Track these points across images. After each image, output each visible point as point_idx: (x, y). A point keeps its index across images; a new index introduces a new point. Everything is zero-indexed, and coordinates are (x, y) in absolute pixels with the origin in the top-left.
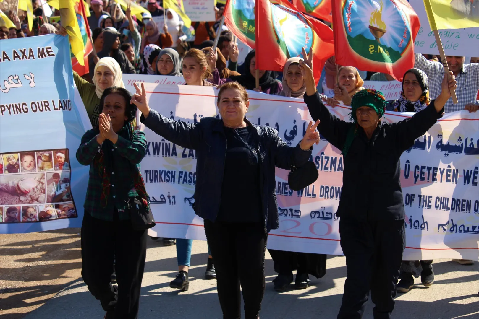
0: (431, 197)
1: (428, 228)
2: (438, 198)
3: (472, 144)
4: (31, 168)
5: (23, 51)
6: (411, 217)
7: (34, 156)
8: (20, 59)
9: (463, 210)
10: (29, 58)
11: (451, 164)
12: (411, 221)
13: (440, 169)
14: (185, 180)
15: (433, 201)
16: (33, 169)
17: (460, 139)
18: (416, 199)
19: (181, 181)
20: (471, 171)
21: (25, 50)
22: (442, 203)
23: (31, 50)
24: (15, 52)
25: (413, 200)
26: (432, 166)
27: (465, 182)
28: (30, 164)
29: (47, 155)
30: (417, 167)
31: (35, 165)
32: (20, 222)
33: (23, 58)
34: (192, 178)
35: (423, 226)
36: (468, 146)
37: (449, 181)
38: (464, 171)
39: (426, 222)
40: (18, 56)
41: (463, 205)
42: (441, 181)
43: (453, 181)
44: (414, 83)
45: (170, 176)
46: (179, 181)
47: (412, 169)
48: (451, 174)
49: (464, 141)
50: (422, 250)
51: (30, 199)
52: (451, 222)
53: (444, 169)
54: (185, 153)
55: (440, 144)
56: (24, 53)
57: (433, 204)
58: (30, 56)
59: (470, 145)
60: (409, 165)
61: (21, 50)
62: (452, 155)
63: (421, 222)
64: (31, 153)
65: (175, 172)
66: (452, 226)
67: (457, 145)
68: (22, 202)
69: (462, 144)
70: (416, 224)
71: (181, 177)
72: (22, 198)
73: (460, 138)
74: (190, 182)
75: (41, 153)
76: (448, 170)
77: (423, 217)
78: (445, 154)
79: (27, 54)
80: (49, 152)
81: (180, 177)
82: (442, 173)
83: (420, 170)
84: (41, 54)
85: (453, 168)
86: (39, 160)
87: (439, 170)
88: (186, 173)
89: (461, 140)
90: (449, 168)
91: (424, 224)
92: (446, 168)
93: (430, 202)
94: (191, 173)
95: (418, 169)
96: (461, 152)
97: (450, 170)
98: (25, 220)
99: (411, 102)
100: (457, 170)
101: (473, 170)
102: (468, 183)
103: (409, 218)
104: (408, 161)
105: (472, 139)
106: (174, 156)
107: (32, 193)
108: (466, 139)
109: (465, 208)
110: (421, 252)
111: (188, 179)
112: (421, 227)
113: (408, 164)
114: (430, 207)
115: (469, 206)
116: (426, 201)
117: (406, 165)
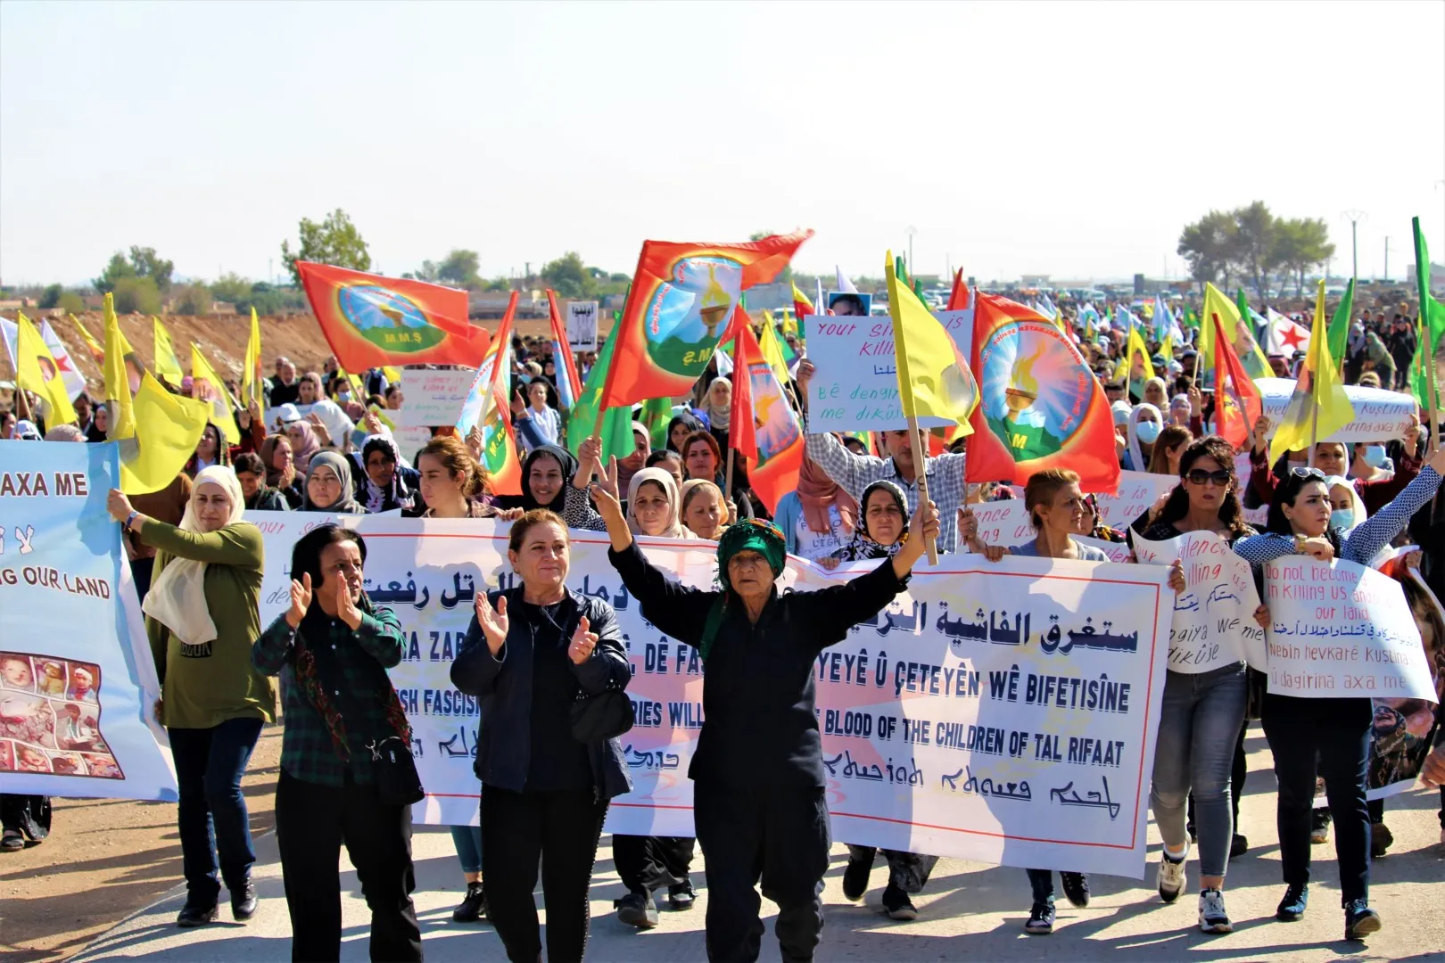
0: (927, 723)
1: (922, 783)
2: (941, 725)
3: (1005, 622)
4: (24, 682)
5: (23, 477)
6: (890, 760)
7: (28, 663)
8: (14, 494)
9: (989, 749)
10: (35, 494)
11: (968, 662)
12: (890, 767)
13: (946, 669)
14: (438, 708)
15: (932, 729)
16: (28, 685)
17: (980, 614)
18: (899, 725)
19: (431, 708)
20: (1005, 673)
21: (27, 475)
22: (950, 734)
23: (40, 477)
24: (7, 478)
25: (893, 728)
26: (931, 664)
27: (993, 694)
28: (21, 676)
29: (57, 666)
30: (901, 664)
31: (32, 680)
32: (12, 771)
33: (20, 493)
34: (452, 701)
35: (913, 779)
36: (997, 626)
37: (963, 693)
38: (991, 674)
39: (920, 771)
40: (11, 488)
41: (989, 740)
42: (947, 692)
43: (970, 693)
44: (889, 510)
45: (408, 701)
46: (426, 711)
47: (891, 668)
48: (966, 680)
49: (988, 618)
50: (913, 826)
51: (27, 733)
52: (965, 772)
53: (953, 670)
54: (436, 652)
55: (943, 621)
56: (24, 482)
57: (932, 735)
58: (37, 488)
59: (1001, 626)
60: (885, 661)
61: (19, 476)
62: (969, 643)
63: (910, 771)
64: (23, 657)
65: (416, 691)
66: (967, 779)
67: (977, 625)
68: (14, 735)
69: (985, 623)
70: (901, 775)
71: (429, 701)
72: (12, 728)
73: (980, 610)
74: (448, 711)
75: (43, 659)
76: (961, 673)
77: (913, 760)
78: (955, 642)
79: (31, 485)
80: (61, 662)
81: (427, 701)
82: (948, 677)
83: (907, 672)
84: (63, 485)
85: (970, 668)
86: (40, 672)
87: (942, 670)
88: (438, 693)
89: (982, 615)
90: (962, 669)
91: (915, 774)
92: (957, 668)
93: (926, 731)
94: (448, 693)
95: (904, 670)
96: (984, 637)
97: (963, 673)
98: (26, 769)
99: (883, 546)
100: (977, 674)
101: (1009, 670)
102: (1000, 695)
103: (888, 763)
104: (883, 654)
105: (1004, 613)
106: (414, 658)
107: (29, 723)
108: (993, 614)
109: (992, 745)
110: (909, 832)
111: (444, 704)
112: (911, 781)
113: (882, 658)
114: (926, 741)
115: (999, 741)
116: (918, 731)
117: (879, 660)
